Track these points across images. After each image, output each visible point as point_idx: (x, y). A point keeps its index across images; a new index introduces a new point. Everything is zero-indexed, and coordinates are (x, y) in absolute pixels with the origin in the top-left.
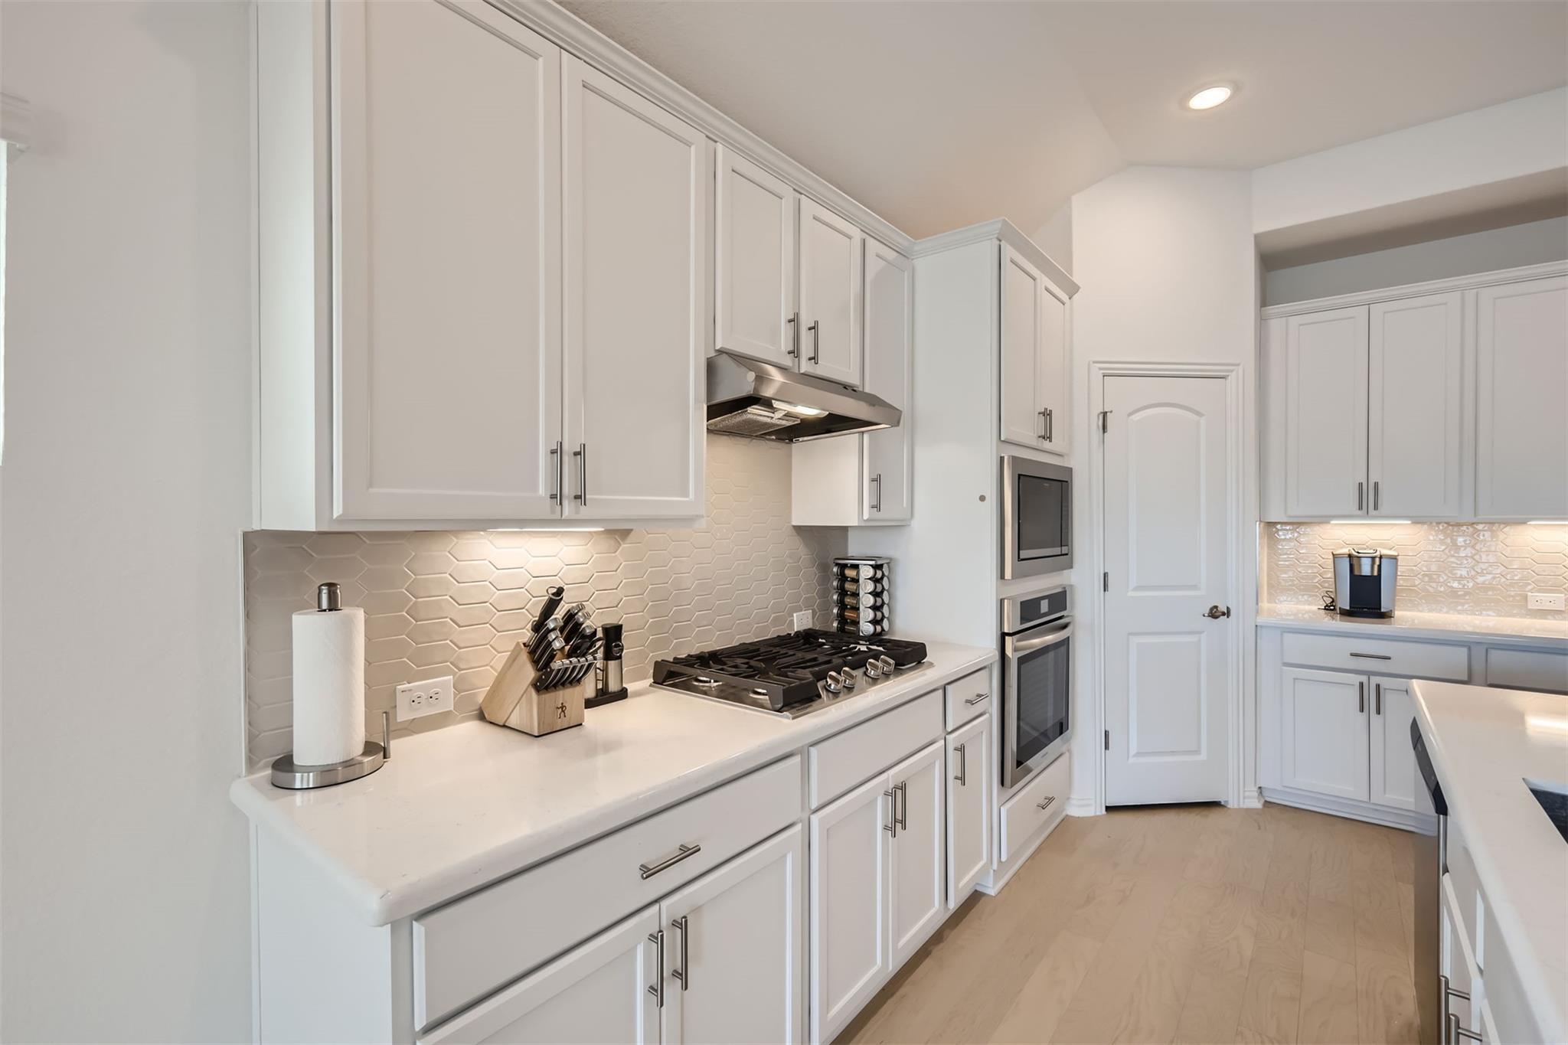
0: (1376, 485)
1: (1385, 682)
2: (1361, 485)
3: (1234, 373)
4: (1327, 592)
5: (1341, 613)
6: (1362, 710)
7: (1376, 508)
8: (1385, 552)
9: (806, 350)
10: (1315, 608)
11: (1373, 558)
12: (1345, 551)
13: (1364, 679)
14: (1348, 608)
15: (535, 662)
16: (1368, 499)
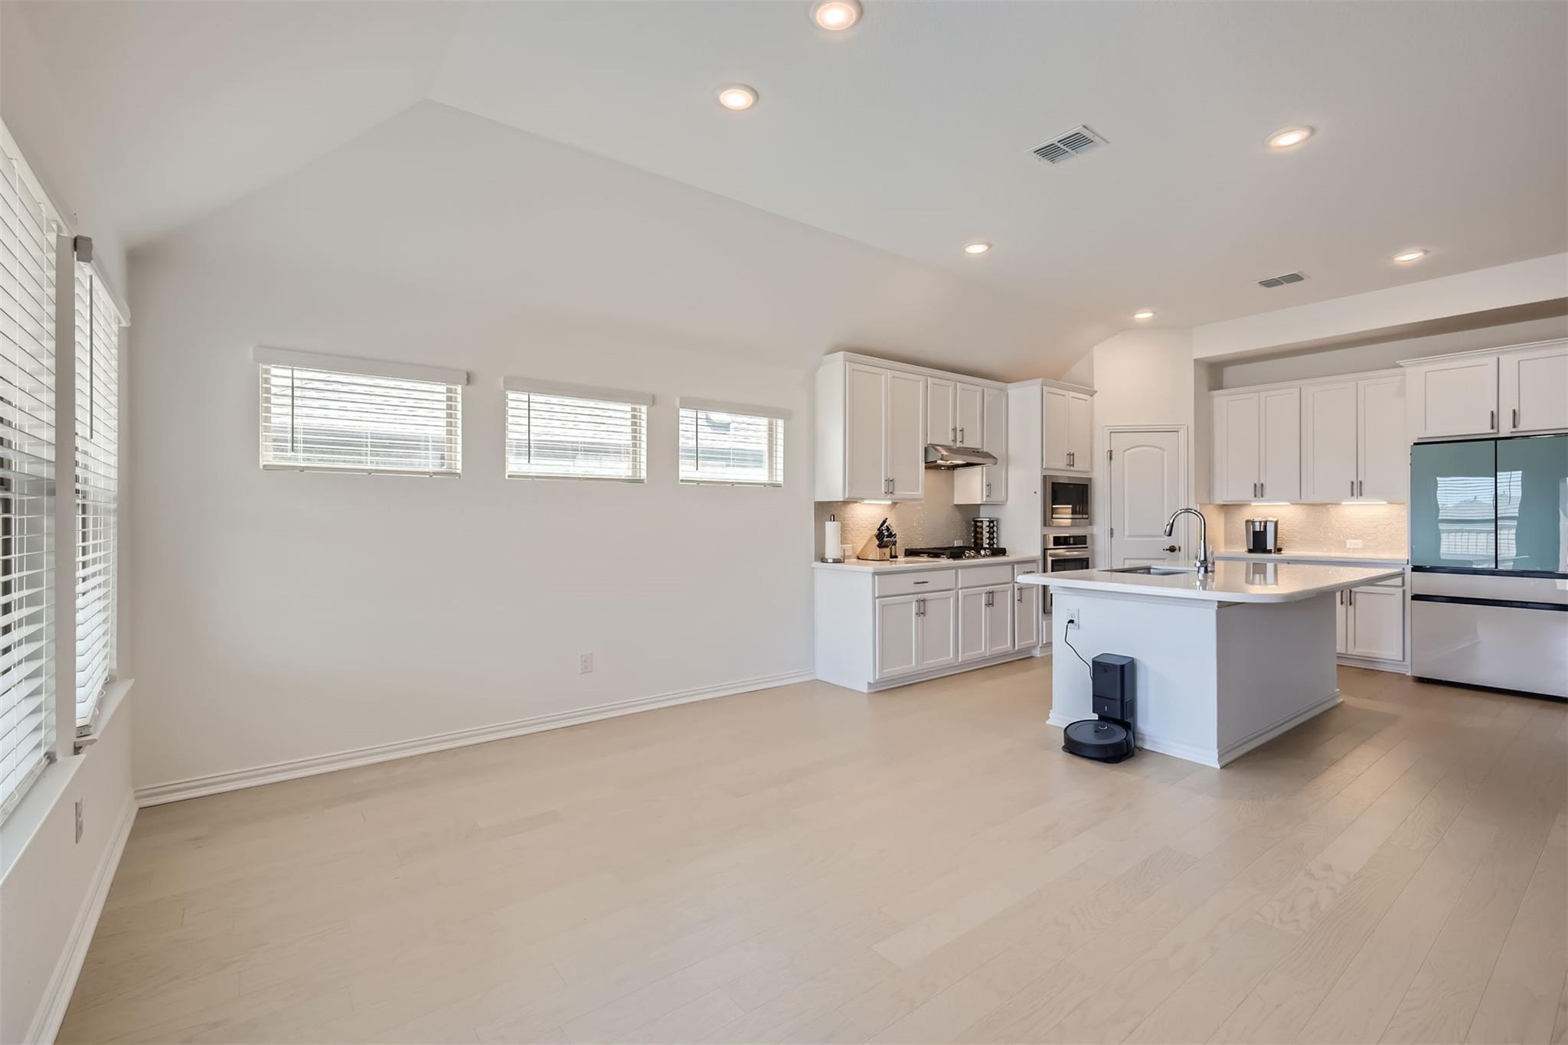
0: (1264, 485)
2: (1255, 485)
3: (1182, 429)
7: (1263, 496)
8: (1269, 518)
9: (959, 439)
11: (1260, 522)
12: (1249, 520)
14: (1252, 548)
15: (878, 540)
16: (1259, 491)
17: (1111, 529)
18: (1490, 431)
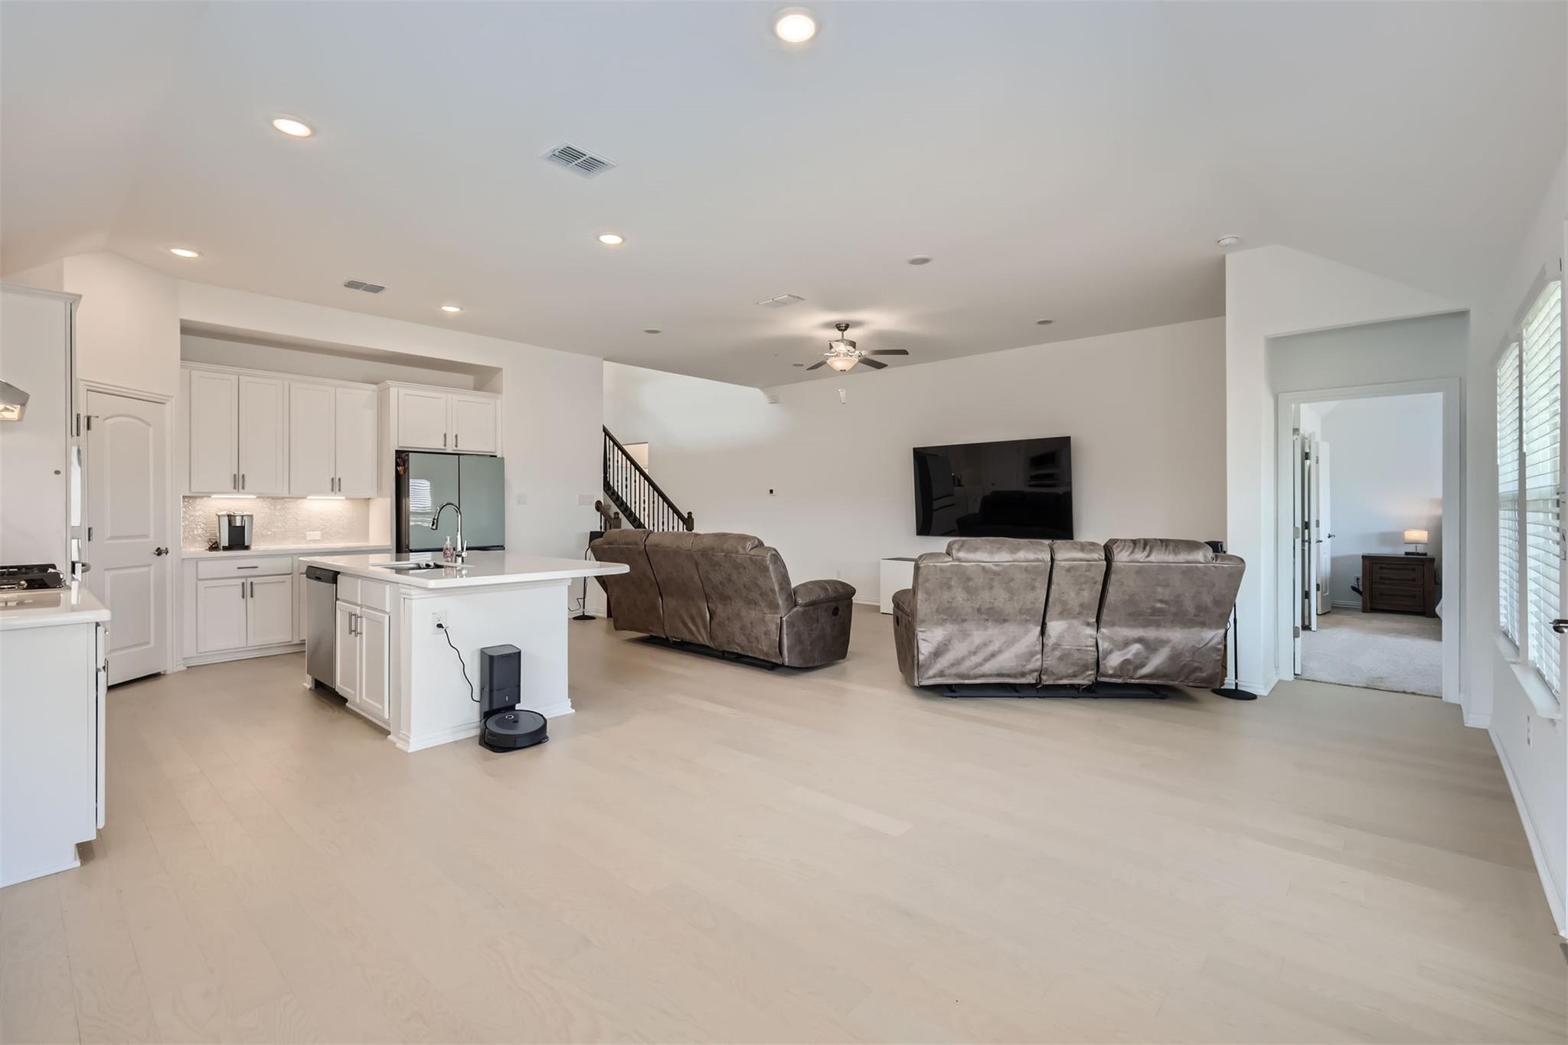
0: (243, 476)
1: (254, 580)
2: (235, 476)
3: (169, 402)
4: (209, 539)
5: (223, 549)
6: (243, 597)
7: (243, 488)
8: (245, 513)
10: (204, 548)
11: (240, 517)
12: (225, 513)
13: (244, 580)
14: (227, 545)
16: (239, 483)
17: (90, 529)
18: (444, 447)
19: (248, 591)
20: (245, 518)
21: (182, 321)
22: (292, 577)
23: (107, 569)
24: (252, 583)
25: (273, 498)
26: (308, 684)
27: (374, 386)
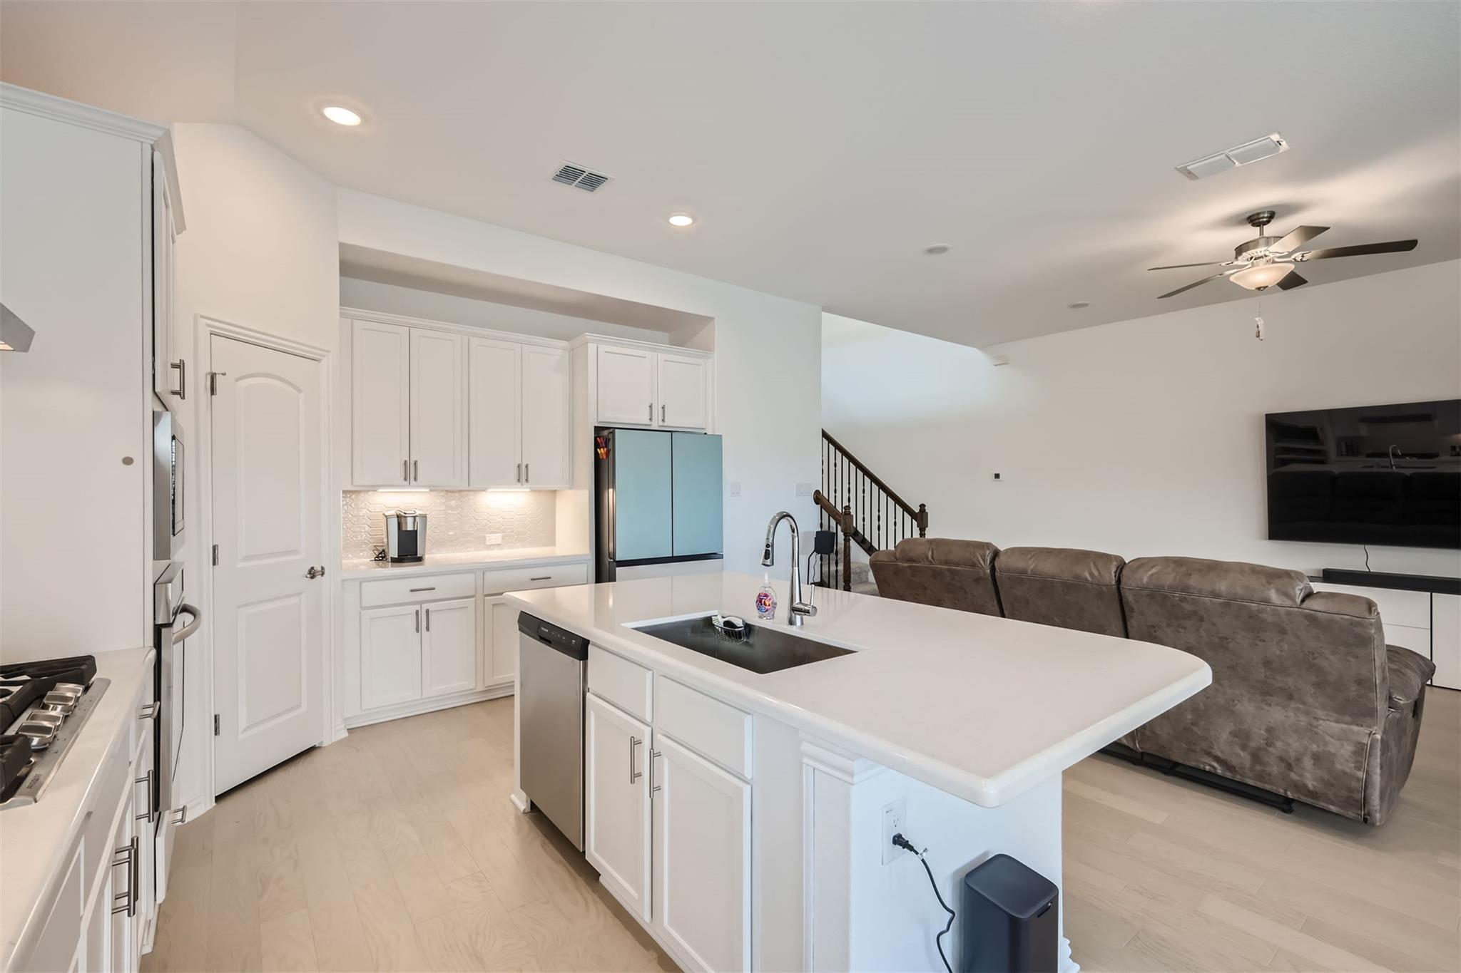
0: (415, 463)
1: (431, 606)
2: (406, 463)
3: (326, 358)
4: (375, 546)
5: (392, 562)
6: (417, 631)
7: (415, 479)
8: (417, 514)
10: (369, 560)
11: (414, 518)
12: (393, 512)
13: (417, 607)
14: (397, 556)
16: (410, 472)
17: (215, 548)
18: (649, 423)
19: (422, 622)
20: (417, 519)
21: (342, 246)
22: (475, 600)
23: (239, 607)
24: (427, 611)
25: (447, 491)
26: (523, 805)
27: (564, 344)
